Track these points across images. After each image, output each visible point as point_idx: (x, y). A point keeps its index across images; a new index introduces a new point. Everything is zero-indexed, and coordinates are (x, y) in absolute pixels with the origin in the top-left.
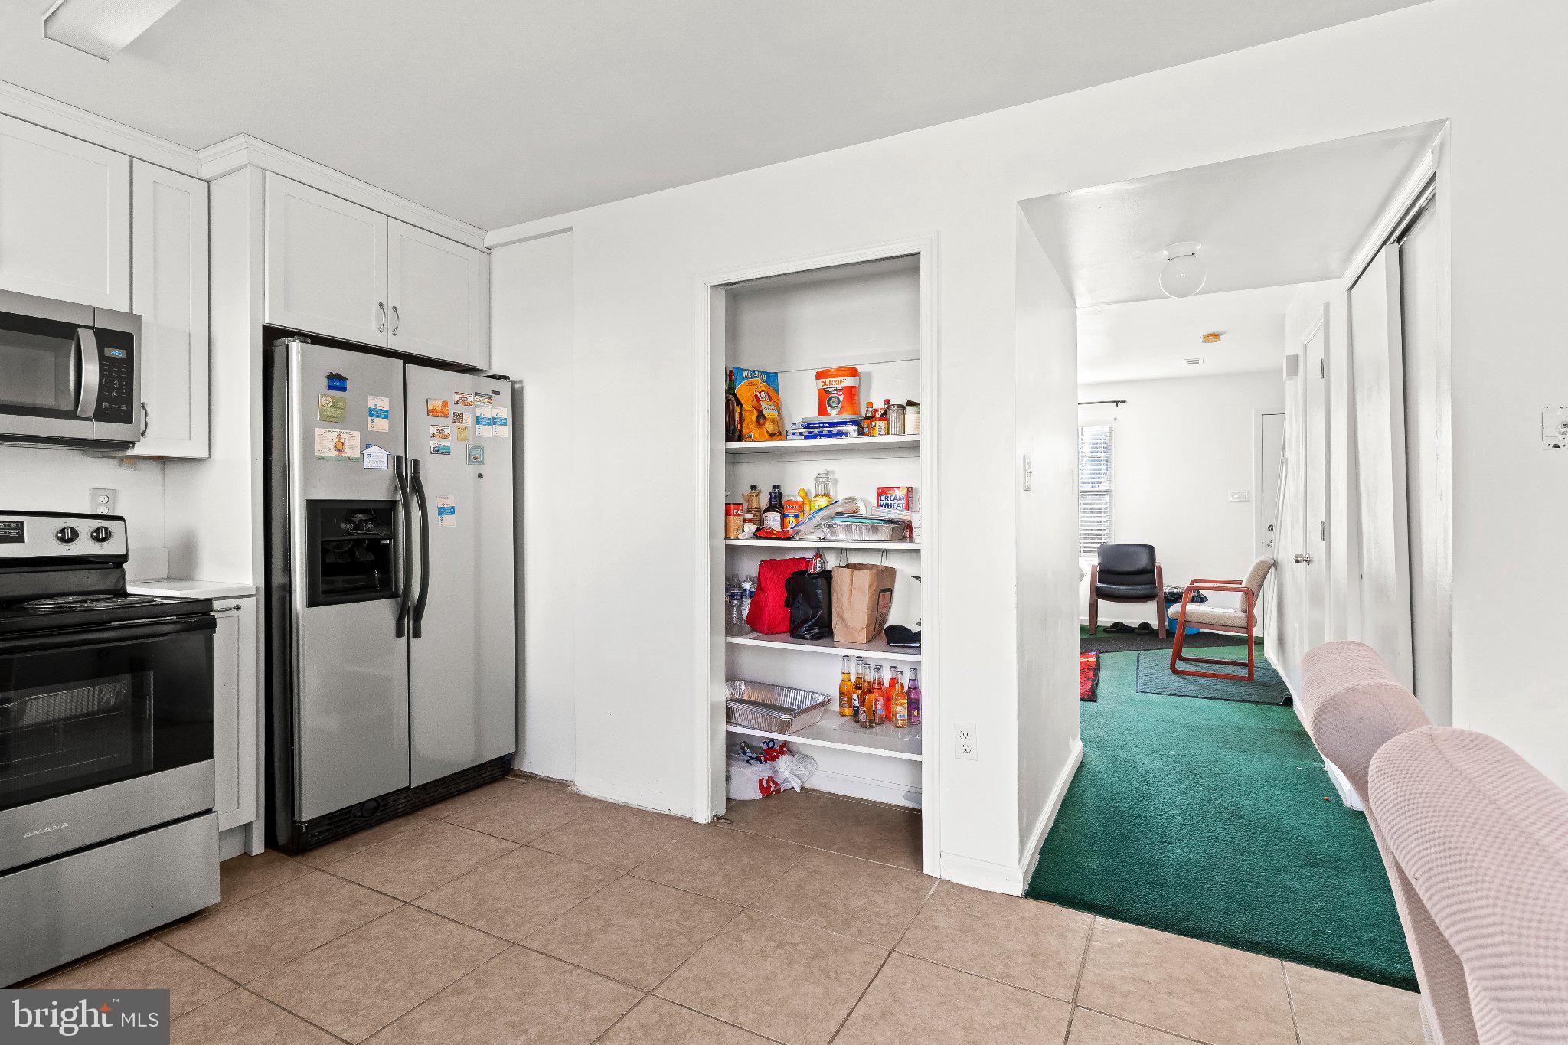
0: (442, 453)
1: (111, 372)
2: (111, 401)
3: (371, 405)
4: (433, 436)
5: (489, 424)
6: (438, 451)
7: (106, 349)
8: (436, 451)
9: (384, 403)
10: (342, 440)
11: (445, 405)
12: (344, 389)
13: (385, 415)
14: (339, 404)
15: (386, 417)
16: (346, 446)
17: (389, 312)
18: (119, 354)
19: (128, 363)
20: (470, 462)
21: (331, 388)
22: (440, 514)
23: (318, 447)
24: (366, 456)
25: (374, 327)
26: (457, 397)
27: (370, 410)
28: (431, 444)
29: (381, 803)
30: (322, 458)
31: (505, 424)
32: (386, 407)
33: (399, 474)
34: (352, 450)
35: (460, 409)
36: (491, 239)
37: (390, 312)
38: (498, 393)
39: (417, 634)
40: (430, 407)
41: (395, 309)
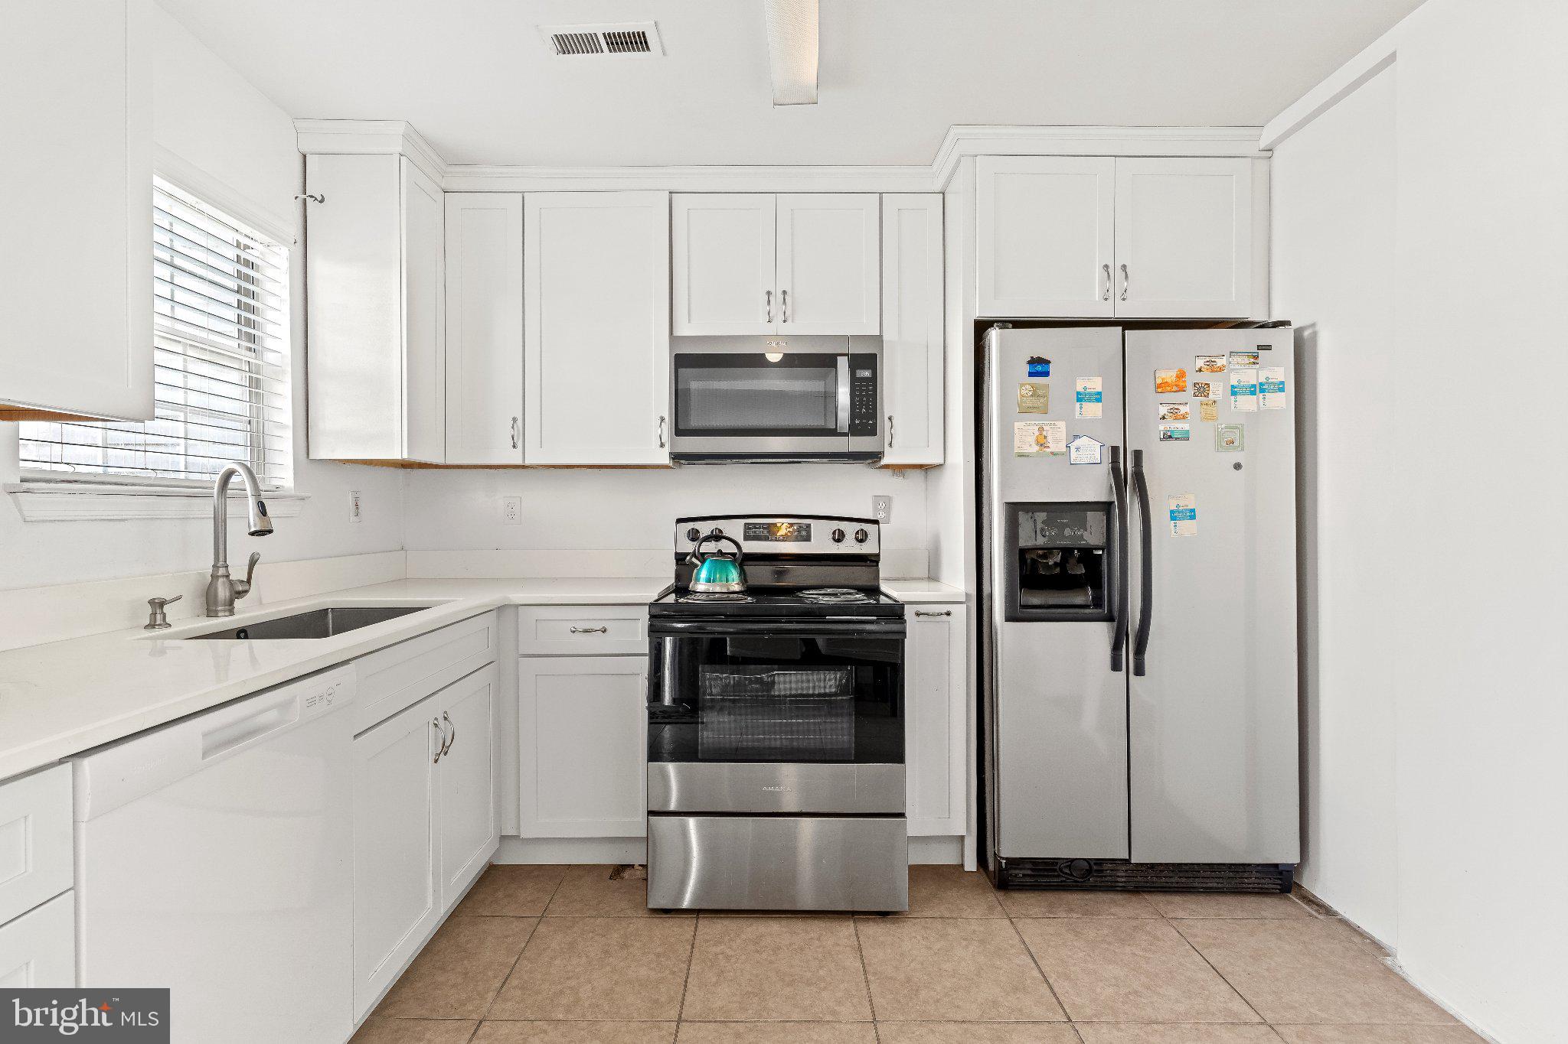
0: (1176, 439)
1: (861, 391)
2: (861, 417)
3: (1080, 388)
4: (1164, 418)
5: (1253, 393)
6: (1170, 437)
7: (858, 371)
8: (1168, 437)
9: (1096, 384)
10: (1044, 433)
11: (1181, 375)
12: (1046, 374)
13: (1098, 397)
14: (1040, 392)
15: (1099, 400)
16: (1049, 439)
17: (1115, 272)
18: (867, 374)
19: (873, 380)
20: (1219, 448)
21: (1031, 374)
22: (1173, 518)
23: (1017, 443)
24: (1073, 450)
25: (1097, 295)
26: (1200, 363)
27: (1078, 393)
28: (1161, 428)
29: (1095, 867)
30: (1021, 455)
31: (1282, 390)
32: (1099, 389)
33: (1115, 470)
34: (1057, 445)
35: (1202, 378)
36: (1267, 137)
37: (1120, 274)
38: (1268, 348)
39: (1140, 671)
40: (1159, 381)
41: (1124, 267)
